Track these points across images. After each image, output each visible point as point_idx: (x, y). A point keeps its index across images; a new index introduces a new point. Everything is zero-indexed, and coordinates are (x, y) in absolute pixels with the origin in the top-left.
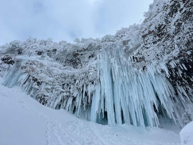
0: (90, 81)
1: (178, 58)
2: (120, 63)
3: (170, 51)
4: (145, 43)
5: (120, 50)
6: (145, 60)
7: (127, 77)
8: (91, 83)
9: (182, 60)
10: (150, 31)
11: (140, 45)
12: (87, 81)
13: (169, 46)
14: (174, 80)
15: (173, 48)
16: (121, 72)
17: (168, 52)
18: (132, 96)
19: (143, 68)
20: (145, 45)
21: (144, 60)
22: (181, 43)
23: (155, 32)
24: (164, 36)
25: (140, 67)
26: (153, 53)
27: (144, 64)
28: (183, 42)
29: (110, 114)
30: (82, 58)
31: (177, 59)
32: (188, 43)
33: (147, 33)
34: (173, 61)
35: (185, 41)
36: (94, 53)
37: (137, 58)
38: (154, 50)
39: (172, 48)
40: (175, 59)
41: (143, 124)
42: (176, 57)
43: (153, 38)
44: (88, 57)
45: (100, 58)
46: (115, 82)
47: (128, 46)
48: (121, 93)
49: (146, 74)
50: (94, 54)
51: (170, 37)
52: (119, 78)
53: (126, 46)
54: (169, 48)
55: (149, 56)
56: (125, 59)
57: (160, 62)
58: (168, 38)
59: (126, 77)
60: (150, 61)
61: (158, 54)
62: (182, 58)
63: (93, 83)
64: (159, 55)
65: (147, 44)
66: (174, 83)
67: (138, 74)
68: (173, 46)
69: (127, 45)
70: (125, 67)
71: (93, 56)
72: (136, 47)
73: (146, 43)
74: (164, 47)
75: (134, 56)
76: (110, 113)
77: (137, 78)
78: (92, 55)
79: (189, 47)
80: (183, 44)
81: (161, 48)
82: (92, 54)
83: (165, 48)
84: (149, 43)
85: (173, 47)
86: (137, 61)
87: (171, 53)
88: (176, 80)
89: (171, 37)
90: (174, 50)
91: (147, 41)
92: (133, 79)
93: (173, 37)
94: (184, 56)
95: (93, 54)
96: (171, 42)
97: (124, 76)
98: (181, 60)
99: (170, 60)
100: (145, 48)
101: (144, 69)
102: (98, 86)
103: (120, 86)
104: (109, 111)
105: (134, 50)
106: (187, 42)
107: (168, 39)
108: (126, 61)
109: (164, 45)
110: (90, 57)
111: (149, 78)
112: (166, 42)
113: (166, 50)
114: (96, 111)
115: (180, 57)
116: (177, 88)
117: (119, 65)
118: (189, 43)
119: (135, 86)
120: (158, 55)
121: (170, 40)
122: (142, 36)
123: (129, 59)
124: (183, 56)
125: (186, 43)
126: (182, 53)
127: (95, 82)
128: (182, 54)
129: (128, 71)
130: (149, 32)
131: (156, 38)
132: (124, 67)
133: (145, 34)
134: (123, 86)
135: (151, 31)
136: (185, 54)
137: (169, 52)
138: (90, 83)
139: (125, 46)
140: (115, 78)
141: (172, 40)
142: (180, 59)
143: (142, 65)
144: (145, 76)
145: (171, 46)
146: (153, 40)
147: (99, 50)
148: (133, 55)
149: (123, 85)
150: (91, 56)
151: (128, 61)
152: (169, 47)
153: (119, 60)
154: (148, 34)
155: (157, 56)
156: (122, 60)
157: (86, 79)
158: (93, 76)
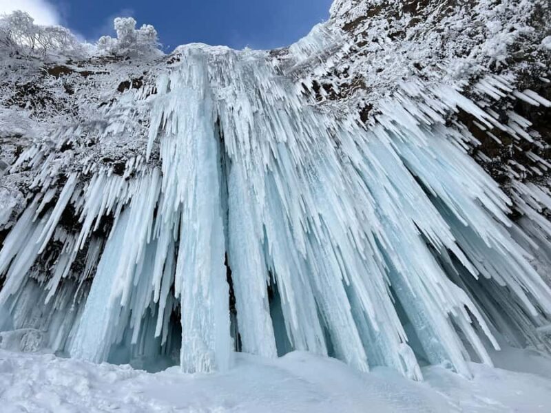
0: (106, 160)
1: (505, 67)
2: (259, 101)
3: (468, 48)
4: (358, 42)
5: (259, 66)
6: (368, 85)
7: (293, 144)
8: (111, 170)
9: (523, 75)
10: (372, 7)
11: (339, 49)
12: (88, 158)
13: (460, 32)
14: (499, 158)
15: (480, 36)
16: (263, 128)
17: (459, 51)
18: (323, 216)
19: (360, 113)
20: (360, 45)
21: (364, 87)
22: (508, 19)
23: (395, 6)
24: (434, 7)
25: (347, 110)
26: (399, 59)
27: (363, 99)
28: (514, 14)
29: (200, 293)
30: (86, 85)
31: (504, 70)
32: (538, 16)
33: (364, 13)
34: (487, 77)
35: (525, 10)
36: (145, 73)
37: (331, 85)
38: (402, 50)
39: (473, 35)
40: (495, 69)
41: (407, 352)
42: (498, 64)
43: (390, 21)
44: (117, 87)
45: (172, 86)
46: (235, 160)
47: (290, 60)
48: (267, 199)
49: (376, 136)
50: (145, 77)
51: (458, 5)
52: (254, 143)
53: (284, 60)
54: (466, 38)
55: (380, 70)
56: (279, 92)
57: (433, 88)
58: (451, 7)
59: (287, 144)
60: (392, 85)
61: (417, 62)
62: (524, 65)
63: (119, 170)
64: (422, 64)
65: (365, 43)
66: (500, 172)
67: (339, 136)
68: (480, 29)
69: (285, 57)
70: (282, 113)
71: (138, 84)
72: (323, 57)
73: (360, 39)
74: (443, 37)
75: (317, 79)
76: (200, 287)
77: (339, 151)
78: (135, 80)
79: (544, 29)
80: (519, 20)
81: (429, 40)
82: (135, 77)
83: (447, 38)
84: (376, 40)
85: (478, 34)
86: (333, 97)
87: (472, 54)
88: (504, 160)
89: (461, 6)
90: (481, 42)
91: (365, 34)
92: (321, 151)
93: (469, 5)
94: (531, 60)
95: (142, 78)
96: (467, 18)
97: (277, 143)
98: (520, 73)
99: (475, 77)
100: (361, 55)
101: (364, 117)
102: (144, 181)
103: (262, 175)
104: (196, 275)
105: (315, 64)
106: (532, 12)
107: (450, 10)
108: (284, 98)
109: (440, 31)
110: (123, 86)
111: (391, 144)
112: (445, 20)
113: (451, 44)
114: (114, 293)
115: (513, 63)
116: (515, 190)
117: (255, 103)
118: (542, 16)
119: (332, 176)
120: (417, 66)
121: (461, 15)
122: (343, 25)
123: (299, 89)
124: (526, 58)
125: (528, 15)
126: (519, 49)
127: (130, 163)
128: (520, 51)
129: (294, 128)
130: (370, 8)
131: (401, 21)
132: (278, 113)
133: (353, 18)
134: (277, 177)
135: (379, 4)
136: (536, 52)
137: (464, 53)
138: (102, 169)
139: (279, 59)
140: (237, 146)
141: (469, 14)
142: (517, 68)
143: (356, 104)
144: (373, 141)
145: (469, 29)
146: (391, 27)
147: (170, 66)
148: (313, 78)
149: (276, 171)
150: (130, 81)
151: (293, 96)
152: (463, 32)
153: (253, 91)
154: (365, 18)
155: (416, 70)
156: (269, 91)
157: (81, 149)
158: (126, 140)
